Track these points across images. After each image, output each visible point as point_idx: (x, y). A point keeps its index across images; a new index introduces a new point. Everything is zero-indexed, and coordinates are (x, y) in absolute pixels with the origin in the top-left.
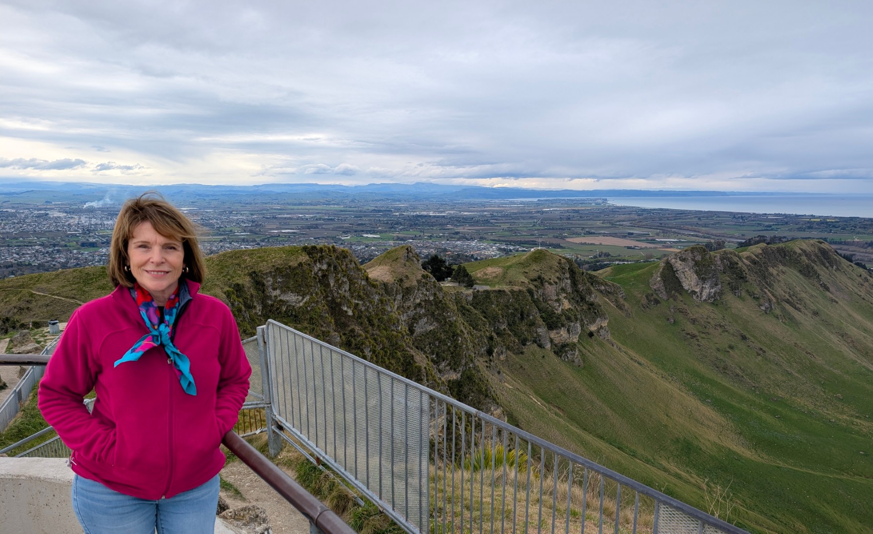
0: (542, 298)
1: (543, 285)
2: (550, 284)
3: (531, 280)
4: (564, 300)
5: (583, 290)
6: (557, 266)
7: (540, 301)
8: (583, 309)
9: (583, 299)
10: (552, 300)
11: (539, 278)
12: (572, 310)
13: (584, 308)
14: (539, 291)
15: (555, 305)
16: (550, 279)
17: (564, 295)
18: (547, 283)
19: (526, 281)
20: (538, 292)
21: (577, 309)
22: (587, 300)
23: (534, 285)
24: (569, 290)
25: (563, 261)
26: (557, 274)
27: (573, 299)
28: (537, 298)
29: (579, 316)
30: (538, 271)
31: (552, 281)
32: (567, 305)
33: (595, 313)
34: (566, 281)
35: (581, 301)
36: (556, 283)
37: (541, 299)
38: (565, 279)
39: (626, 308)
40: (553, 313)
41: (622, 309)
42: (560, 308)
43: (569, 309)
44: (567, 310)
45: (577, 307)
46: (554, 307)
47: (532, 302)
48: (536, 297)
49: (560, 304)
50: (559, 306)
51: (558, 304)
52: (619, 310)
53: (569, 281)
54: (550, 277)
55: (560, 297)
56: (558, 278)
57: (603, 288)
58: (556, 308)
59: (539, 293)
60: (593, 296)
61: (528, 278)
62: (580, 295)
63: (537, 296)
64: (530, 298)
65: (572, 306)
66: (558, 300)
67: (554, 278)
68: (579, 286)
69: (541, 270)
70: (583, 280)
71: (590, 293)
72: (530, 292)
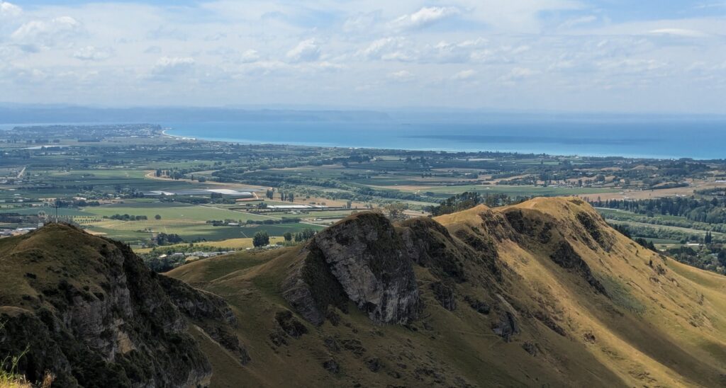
0: (71, 330)
1: (71, 303)
2: (88, 298)
3: (46, 292)
4: (120, 333)
5: (154, 309)
6: (100, 260)
7: (67, 338)
8: (159, 352)
9: (156, 330)
10: (94, 335)
11: (64, 286)
12: (137, 354)
13: (161, 348)
14: (65, 315)
15: (101, 345)
16: (87, 289)
17: (119, 322)
18: (80, 298)
19: (34, 293)
20: (62, 318)
21: (147, 353)
22: (166, 331)
23: (51, 302)
24: (130, 312)
25: (111, 248)
26: (102, 278)
27: (137, 330)
28: (62, 333)
29: (152, 368)
30: (58, 272)
31: (91, 293)
32: (125, 344)
33: (185, 359)
34: (121, 291)
35: (154, 335)
36: (101, 297)
37: (70, 333)
38: (118, 288)
39: (241, 345)
40: (98, 365)
41: (233, 349)
42: (112, 353)
43: (132, 352)
44: (126, 356)
45: (147, 348)
46: (99, 350)
47: (51, 340)
48: (58, 329)
49: (112, 343)
50: (110, 347)
51: (107, 344)
52: (227, 351)
53: (127, 292)
54: (85, 284)
55: (112, 327)
56: (103, 286)
57: (191, 304)
58: (104, 351)
59: (65, 320)
60: (177, 321)
61: (37, 288)
62: (151, 321)
63: (61, 326)
64: (47, 333)
65: (137, 346)
66: (107, 335)
67: (95, 287)
68: (148, 301)
69: (64, 269)
70: (153, 290)
71: (171, 317)
72: (46, 317)
